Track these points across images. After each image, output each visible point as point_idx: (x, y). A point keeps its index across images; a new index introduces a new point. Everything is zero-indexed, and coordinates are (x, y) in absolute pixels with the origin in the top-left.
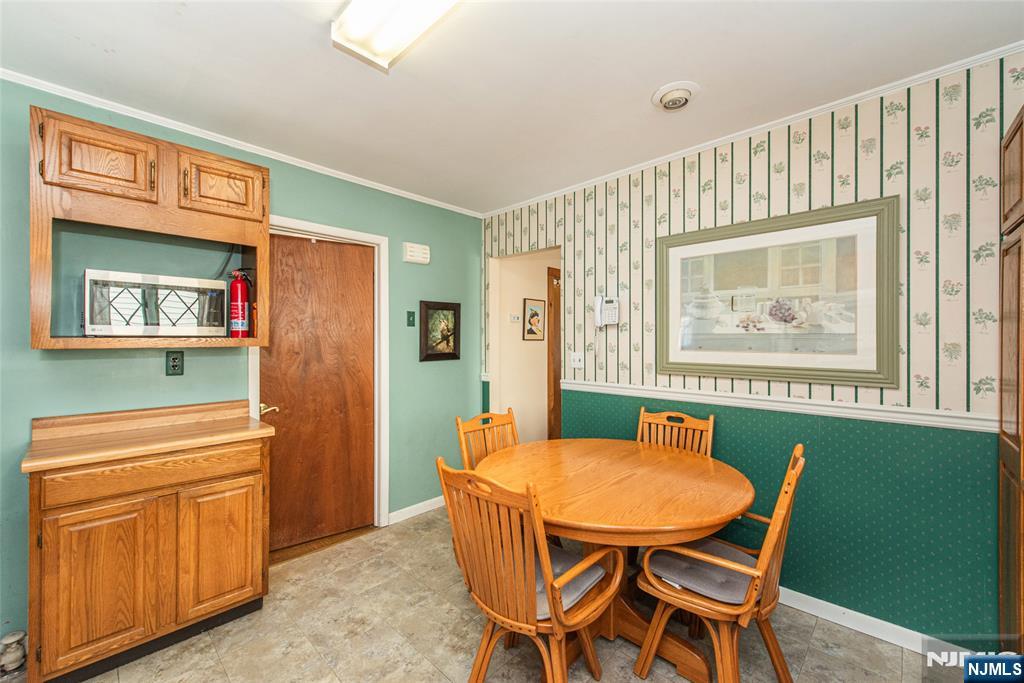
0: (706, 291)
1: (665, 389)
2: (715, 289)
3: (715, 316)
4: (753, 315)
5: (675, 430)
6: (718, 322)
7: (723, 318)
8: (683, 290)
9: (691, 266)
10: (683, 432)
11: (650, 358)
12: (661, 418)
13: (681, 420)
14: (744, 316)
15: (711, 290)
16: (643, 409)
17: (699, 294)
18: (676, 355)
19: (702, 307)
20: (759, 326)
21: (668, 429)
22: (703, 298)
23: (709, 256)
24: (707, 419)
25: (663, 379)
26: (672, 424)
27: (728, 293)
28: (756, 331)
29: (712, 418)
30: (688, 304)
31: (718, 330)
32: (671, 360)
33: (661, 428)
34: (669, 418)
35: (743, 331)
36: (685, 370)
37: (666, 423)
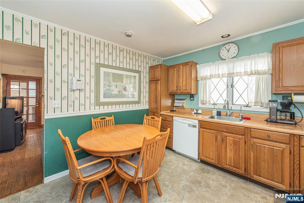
0: (110, 82)
1: (98, 110)
2: (113, 82)
3: (112, 89)
4: (121, 89)
5: (103, 122)
6: (113, 90)
7: (114, 90)
8: (104, 80)
9: (106, 74)
10: (105, 122)
11: (93, 101)
12: (99, 119)
13: (105, 118)
14: (119, 89)
15: (112, 82)
16: (92, 118)
17: (108, 82)
18: (102, 100)
19: (109, 86)
20: (122, 92)
21: (101, 122)
22: (110, 84)
23: (111, 73)
24: (112, 116)
25: (97, 107)
26: (102, 120)
27: (115, 83)
28: (121, 93)
29: (113, 116)
30: (106, 85)
31: (113, 93)
32: (101, 101)
33: (99, 122)
34: (101, 119)
35: (118, 93)
36: (104, 104)
37: (100, 120)
